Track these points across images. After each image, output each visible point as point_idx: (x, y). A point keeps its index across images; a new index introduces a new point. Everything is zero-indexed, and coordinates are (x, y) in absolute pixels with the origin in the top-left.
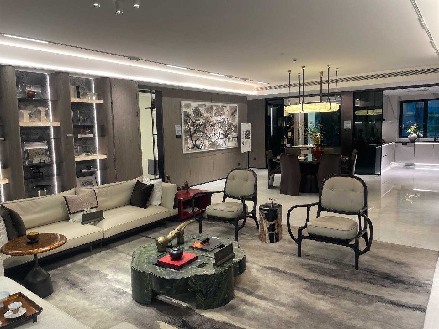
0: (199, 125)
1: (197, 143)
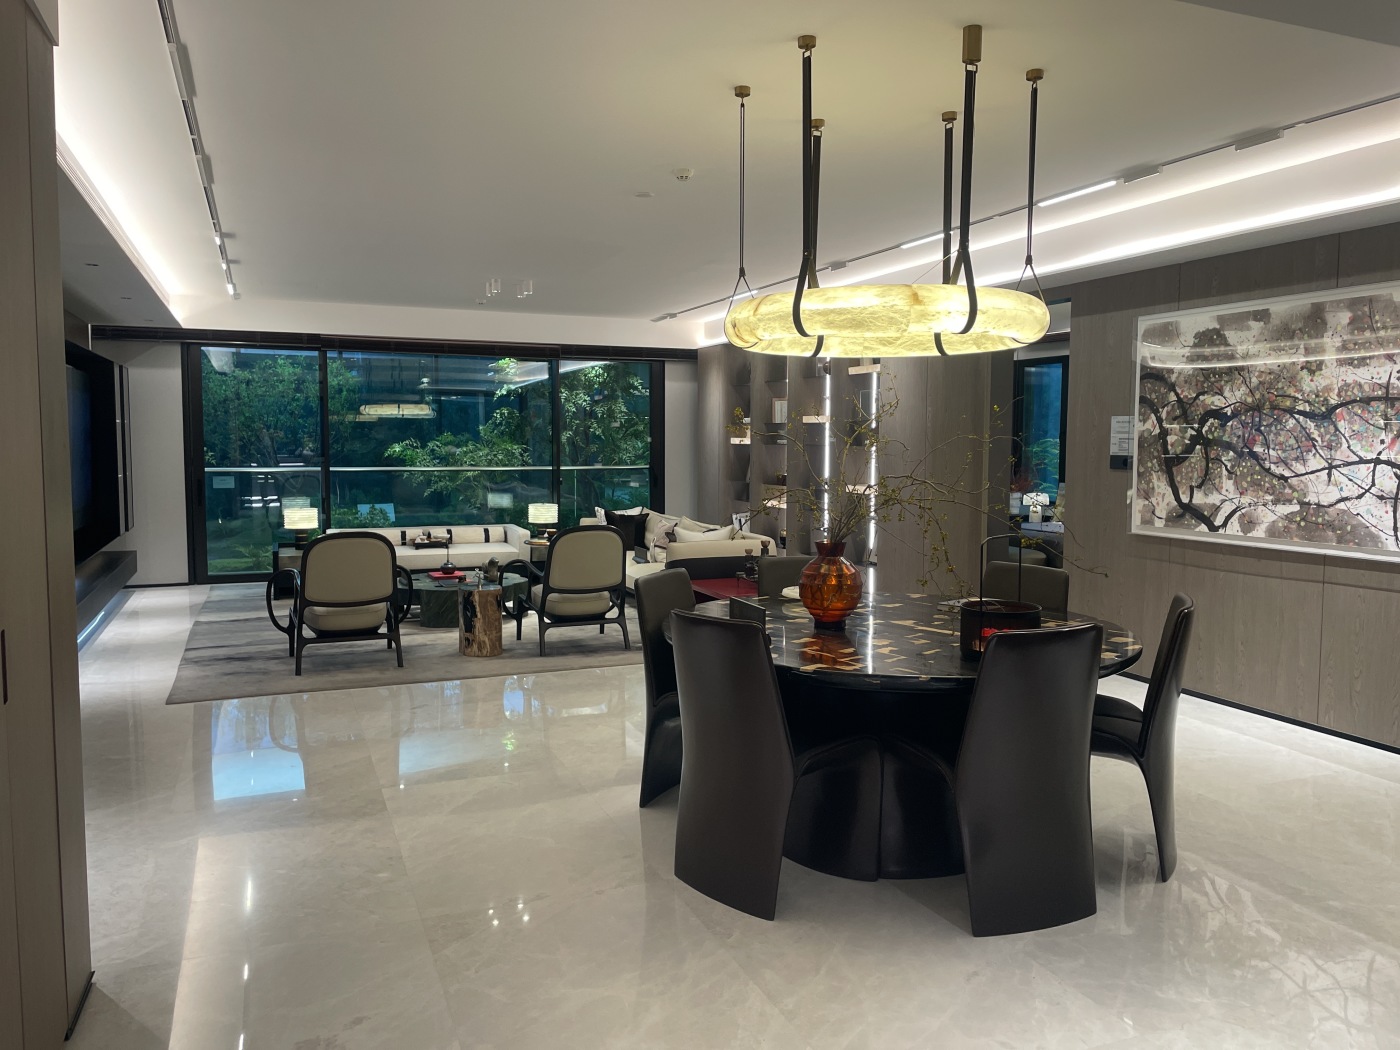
0: (1217, 414)
1: (1199, 498)
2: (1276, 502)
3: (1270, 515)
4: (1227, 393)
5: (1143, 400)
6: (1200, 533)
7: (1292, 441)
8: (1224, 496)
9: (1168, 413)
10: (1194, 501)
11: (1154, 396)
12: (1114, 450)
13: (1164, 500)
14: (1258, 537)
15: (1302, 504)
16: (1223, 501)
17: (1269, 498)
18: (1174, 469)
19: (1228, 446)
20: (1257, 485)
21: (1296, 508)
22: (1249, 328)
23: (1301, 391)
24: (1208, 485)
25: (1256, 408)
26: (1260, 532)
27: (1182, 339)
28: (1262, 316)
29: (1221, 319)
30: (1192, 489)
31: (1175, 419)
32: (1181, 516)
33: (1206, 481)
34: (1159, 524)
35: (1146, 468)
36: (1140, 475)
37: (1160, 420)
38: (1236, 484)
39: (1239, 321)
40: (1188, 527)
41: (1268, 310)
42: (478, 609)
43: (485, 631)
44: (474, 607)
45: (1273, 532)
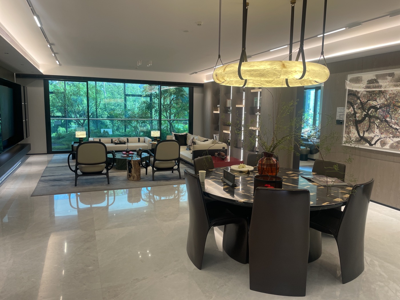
0: (374, 107)
1: (366, 135)
2: (393, 137)
3: (391, 141)
4: (378, 100)
5: (348, 102)
6: (367, 146)
8: (376, 134)
9: (357, 106)
10: (365, 136)
11: (352, 101)
12: (338, 118)
13: (354, 134)
14: (387, 148)
16: (375, 136)
17: (391, 135)
18: (358, 125)
19: (377, 118)
20: (387, 131)
22: (387, 79)
24: (370, 130)
25: (388, 106)
26: (387, 147)
27: (363, 82)
28: (392, 75)
29: (377, 76)
30: (364, 132)
31: (359, 108)
32: (360, 140)
33: (369, 129)
35: (349, 125)
36: (346, 126)
37: (354, 108)
38: (380, 130)
39: (383, 76)
40: (362, 144)
41: (394, 73)
42: (133, 166)
43: (135, 173)
44: (131, 165)
45: (392, 147)
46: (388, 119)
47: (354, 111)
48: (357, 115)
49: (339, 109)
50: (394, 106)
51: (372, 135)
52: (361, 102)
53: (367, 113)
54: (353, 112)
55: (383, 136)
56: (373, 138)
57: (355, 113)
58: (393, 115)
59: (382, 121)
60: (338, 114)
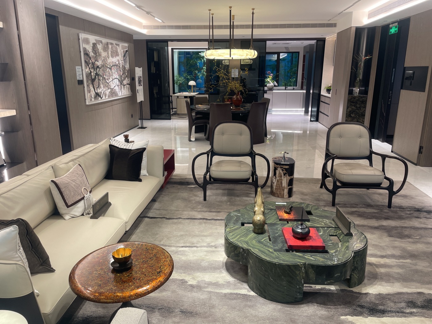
0: (98, 67)
1: (98, 91)
3: (108, 92)
4: (99, 62)
5: (85, 61)
6: (100, 101)
7: (108, 74)
9: (91, 66)
11: (87, 60)
12: (78, 78)
13: (93, 93)
15: (111, 89)
16: (102, 90)
17: (107, 88)
18: (94, 83)
19: (101, 76)
20: (105, 85)
21: (110, 90)
22: (100, 46)
23: (108, 62)
24: (99, 87)
26: (107, 97)
27: (90, 44)
29: (96, 41)
30: (97, 88)
31: (92, 68)
33: (99, 86)
34: (93, 100)
36: (88, 86)
37: (89, 68)
38: (103, 86)
39: (99, 43)
40: (98, 99)
41: (102, 41)
46: (105, 76)
47: (90, 70)
48: (92, 74)
49: (78, 68)
50: (105, 66)
51: (100, 90)
52: (92, 62)
53: (96, 72)
54: (89, 72)
55: (105, 89)
56: (101, 93)
57: (91, 72)
58: (106, 73)
59: (103, 78)
60: (78, 74)
